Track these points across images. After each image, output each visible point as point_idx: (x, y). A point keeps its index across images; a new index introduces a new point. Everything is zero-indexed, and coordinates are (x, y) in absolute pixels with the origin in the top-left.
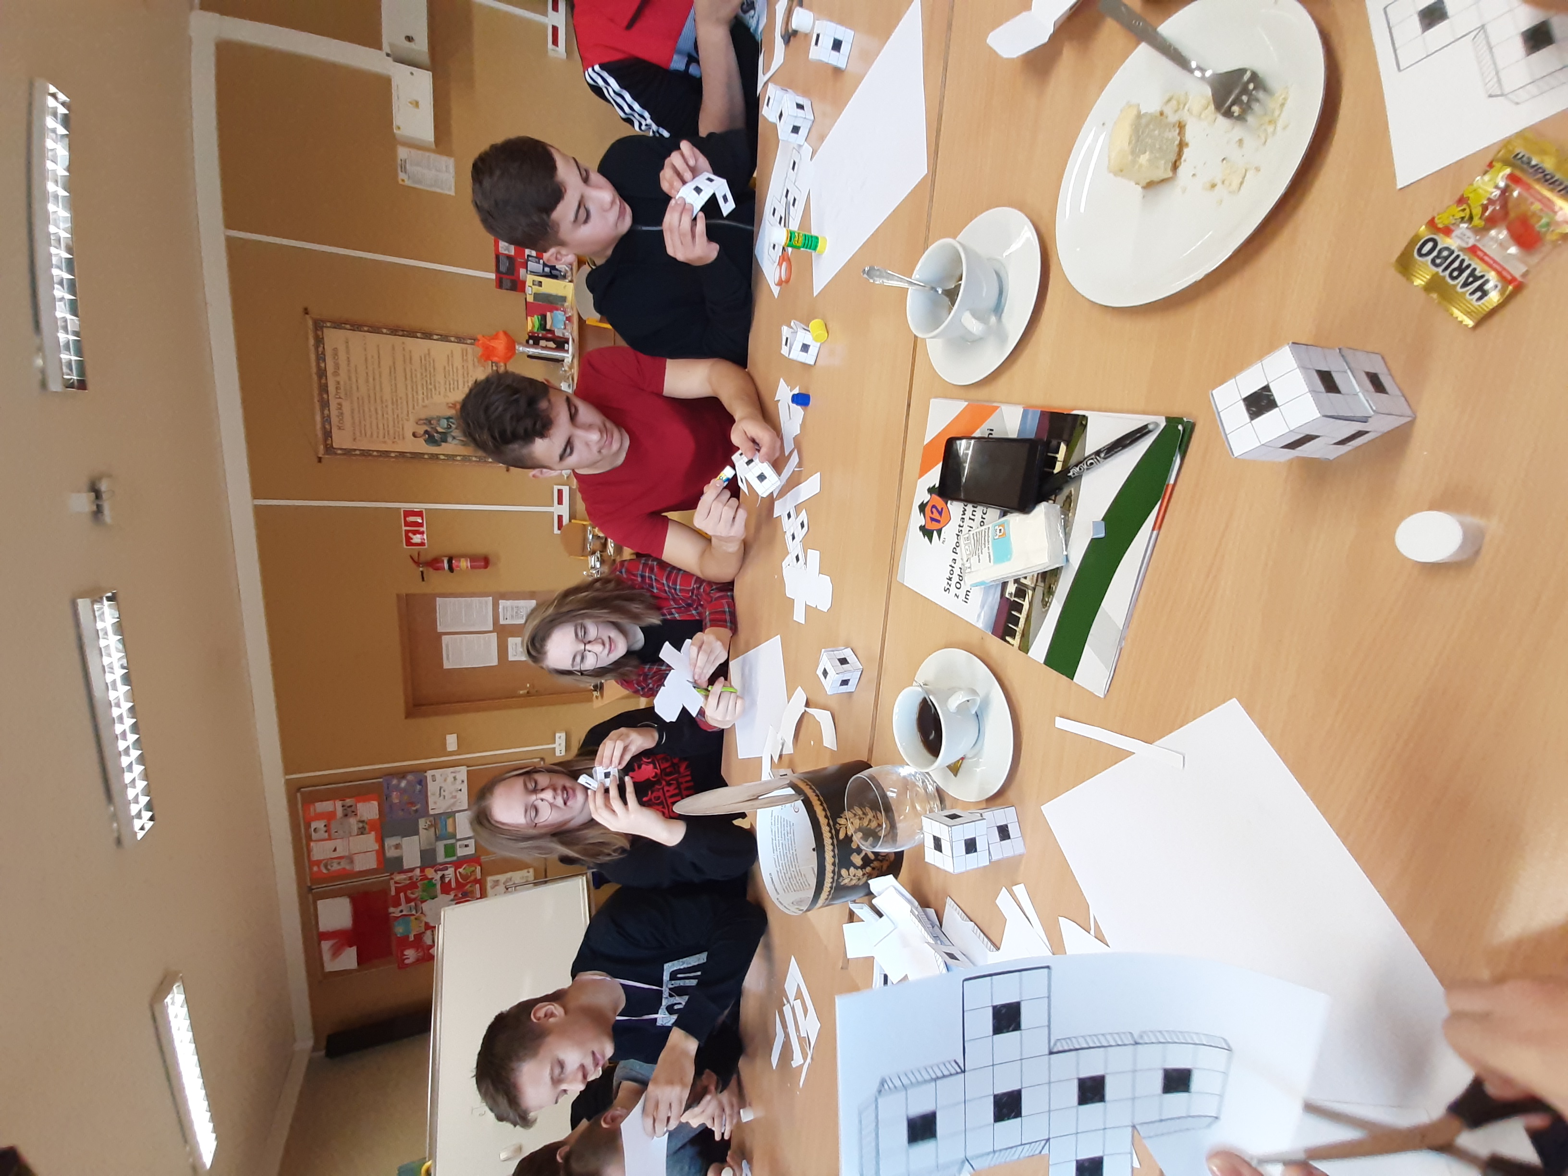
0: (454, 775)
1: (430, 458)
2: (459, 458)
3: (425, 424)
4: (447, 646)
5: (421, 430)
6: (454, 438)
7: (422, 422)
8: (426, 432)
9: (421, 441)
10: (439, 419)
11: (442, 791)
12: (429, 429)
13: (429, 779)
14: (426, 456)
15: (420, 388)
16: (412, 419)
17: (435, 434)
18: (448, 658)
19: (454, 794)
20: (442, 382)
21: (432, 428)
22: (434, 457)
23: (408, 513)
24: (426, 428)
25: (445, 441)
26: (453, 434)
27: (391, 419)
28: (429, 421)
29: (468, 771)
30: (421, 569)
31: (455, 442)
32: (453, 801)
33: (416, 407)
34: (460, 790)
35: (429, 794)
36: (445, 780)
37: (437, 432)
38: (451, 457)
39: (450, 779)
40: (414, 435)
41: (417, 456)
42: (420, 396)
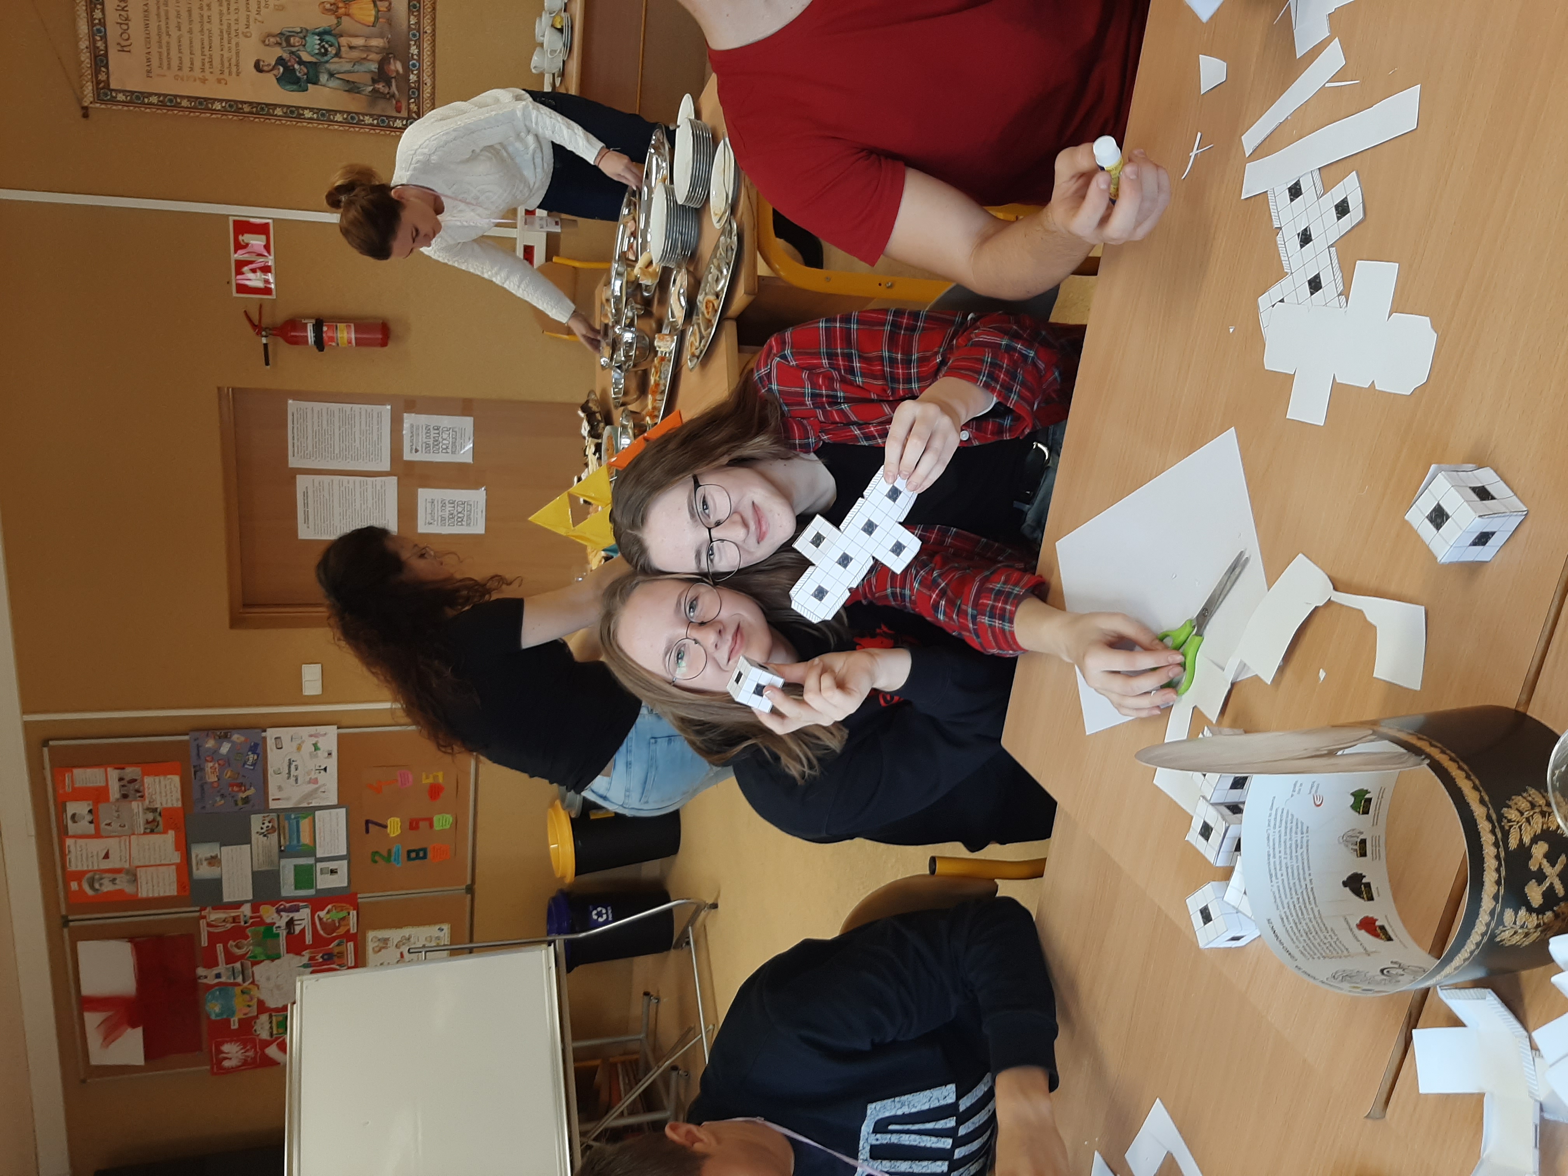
0: (314, 740)
1: (285, 115)
2: (339, 118)
3: (280, 44)
4: (306, 494)
5: (271, 56)
6: (331, 75)
7: (272, 40)
8: (280, 61)
9: (270, 79)
10: (304, 34)
11: (293, 767)
12: (286, 56)
13: (270, 743)
14: (278, 111)
16: (255, 32)
17: (296, 66)
18: (307, 519)
19: (313, 776)
21: (292, 53)
22: (294, 113)
23: (243, 227)
24: (278, 52)
25: (316, 82)
26: (331, 67)
27: (216, 34)
28: (284, 38)
29: (340, 736)
30: (264, 340)
31: (333, 83)
32: (313, 786)
33: (263, 11)
34: (325, 769)
35: (270, 771)
36: (299, 748)
37: (301, 62)
38: (325, 115)
39: (308, 747)
40: (258, 67)
41: (262, 110)
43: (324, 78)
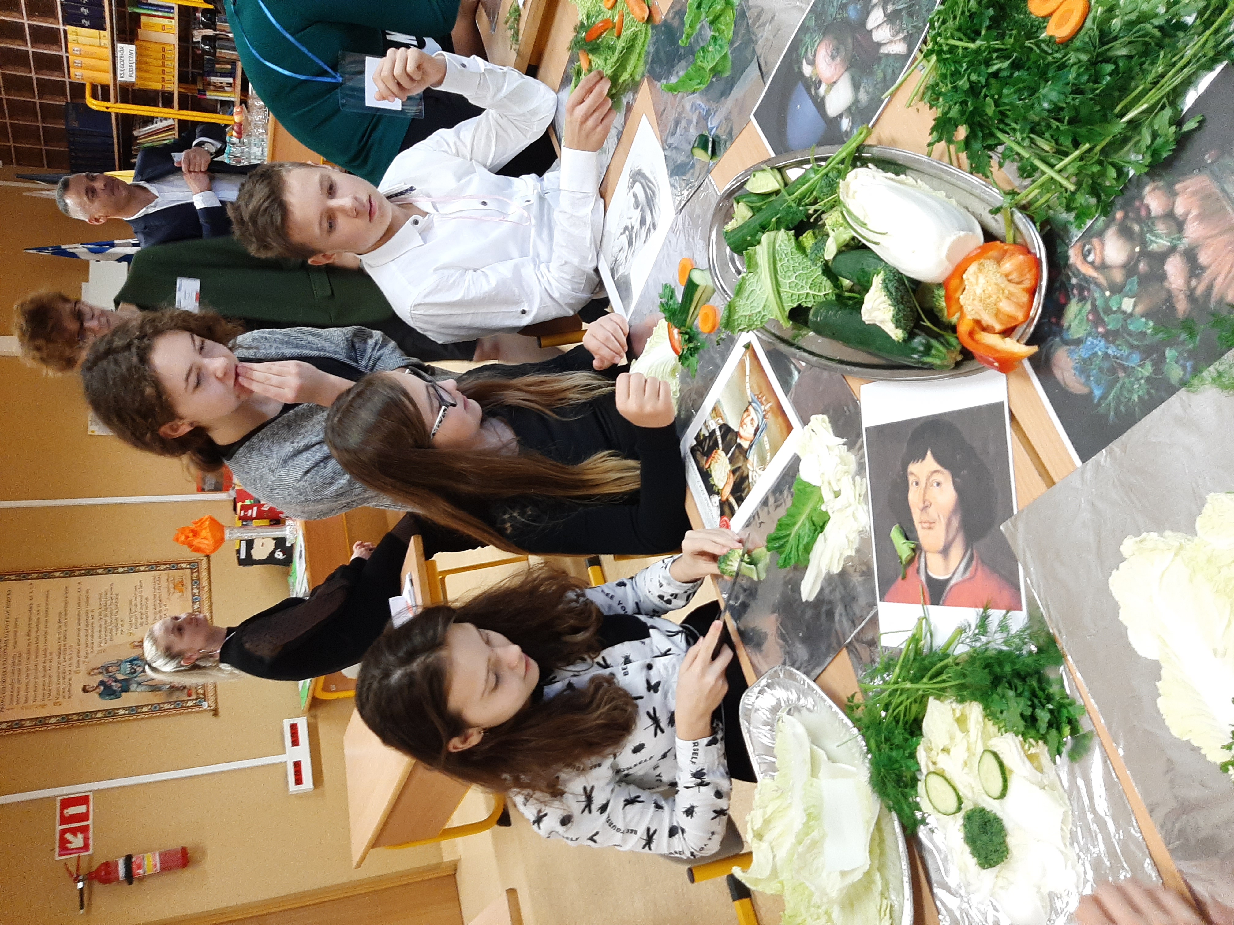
1: (104, 717)
2: (145, 709)
3: (100, 673)
6: (139, 684)
7: (96, 671)
8: (101, 683)
9: (94, 695)
10: (119, 663)
12: (105, 679)
14: (99, 715)
15: (97, 629)
16: (83, 668)
20: (127, 619)
21: (110, 676)
22: (111, 714)
23: (66, 804)
24: (100, 678)
26: (139, 679)
27: (54, 676)
28: (106, 669)
30: (81, 886)
31: (140, 689)
33: (90, 655)
37: (117, 681)
38: (135, 710)
40: (85, 690)
41: (86, 717)
42: (96, 640)
43: (133, 687)
